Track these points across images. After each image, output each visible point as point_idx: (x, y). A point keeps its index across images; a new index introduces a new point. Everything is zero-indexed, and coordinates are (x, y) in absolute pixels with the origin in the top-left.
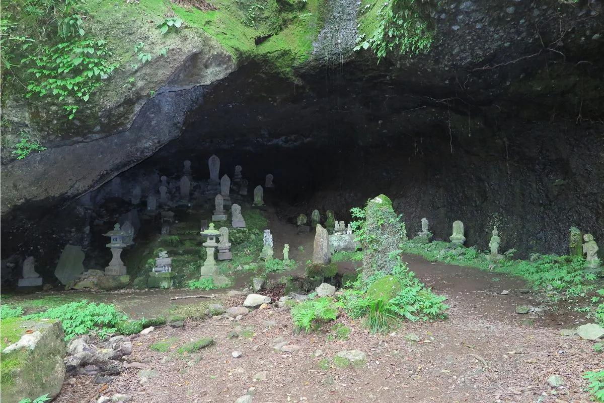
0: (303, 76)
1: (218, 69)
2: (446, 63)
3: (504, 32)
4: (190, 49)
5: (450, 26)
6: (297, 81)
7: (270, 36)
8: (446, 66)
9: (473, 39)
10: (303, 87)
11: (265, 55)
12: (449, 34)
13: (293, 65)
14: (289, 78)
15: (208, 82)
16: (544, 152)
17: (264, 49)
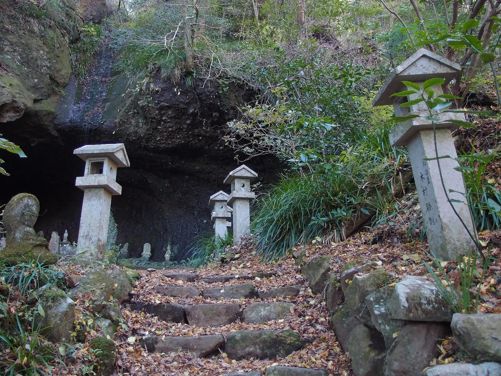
0: (59, 131)
1: (13, 115)
2: (153, 144)
3: (182, 135)
4: (4, 100)
5: (157, 125)
6: (55, 133)
7: (41, 99)
8: (152, 145)
9: (167, 135)
10: (57, 137)
11: (37, 111)
12: (156, 129)
13: (54, 122)
14: (49, 129)
15: (5, 121)
16: (199, 204)
17: (38, 107)
